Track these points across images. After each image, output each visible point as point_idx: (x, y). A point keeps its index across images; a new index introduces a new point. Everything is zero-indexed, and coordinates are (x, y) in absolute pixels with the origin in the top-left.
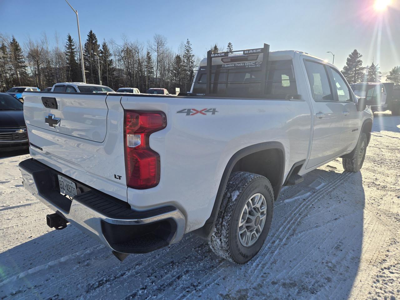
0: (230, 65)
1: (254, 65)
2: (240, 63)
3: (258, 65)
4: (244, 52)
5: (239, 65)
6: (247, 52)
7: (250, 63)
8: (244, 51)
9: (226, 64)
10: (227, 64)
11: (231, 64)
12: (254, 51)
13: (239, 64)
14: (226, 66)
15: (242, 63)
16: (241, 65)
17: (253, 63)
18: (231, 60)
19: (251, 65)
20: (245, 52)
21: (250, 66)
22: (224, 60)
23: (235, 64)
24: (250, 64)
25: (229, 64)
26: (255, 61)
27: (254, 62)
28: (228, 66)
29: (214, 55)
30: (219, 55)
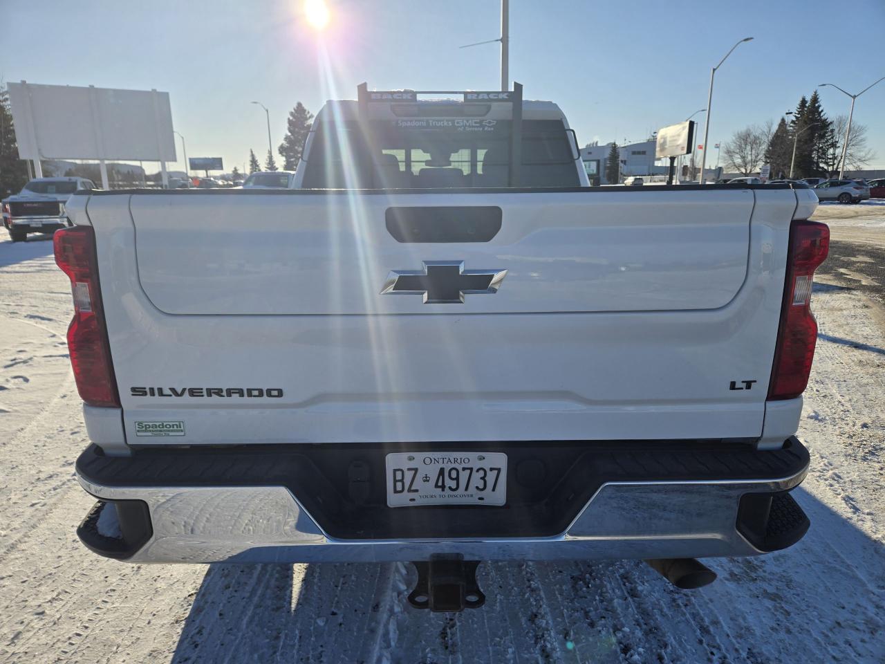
0: (414, 124)
1: (477, 127)
2: (440, 121)
3: (489, 127)
4: (465, 98)
5: (441, 124)
6: (474, 97)
7: (468, 121)
8: (466, 94)
9: (404, 121)
10: (406, 121)
11: (416, 121)
12: (491, 96)
13: (438, 121)
14: (404, 124)
15: (449, 121)
16: (445, 124)
17: (475, 123)
19: (469, 126)
20: (469, 97)
21: (468, 129)
23: (427, 121)
24: (468, 124)
25: (411, 121)
26: (481, 118)
27: (478, 119)
28: (409, 124)
29: (382, 96)
30: (398, 98)
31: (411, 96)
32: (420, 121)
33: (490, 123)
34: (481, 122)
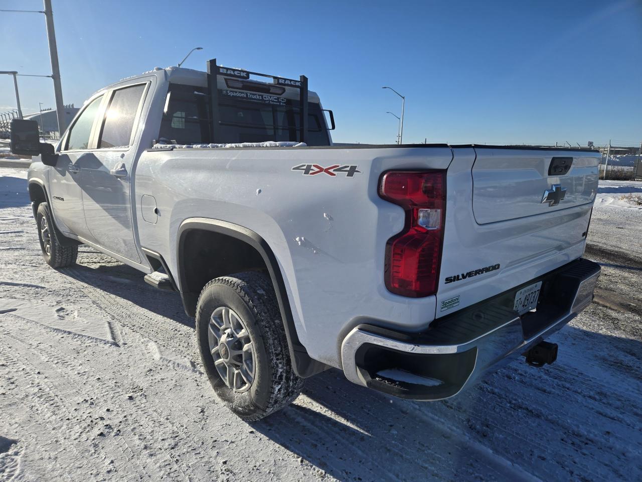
0: (238, 95)
1: (276, 102)
2: (256, 95)
3: (282, 103)
5: (254, 97)
7: (270, 97)
9: (231, 91)
10: (233, 92)
13: (253, 94)
14: (231, 94)
15: (259, 95)
16: (258, 97)
17: (275, 99)
18: (243, 86)
19: (272, 101)
21: (271, 103)
22: (230, 83)
23: (248, 94)
24: (271, 99)
25: (236, 92)
26: (279, 96)
27: (276, 97)
28: (235, 94)
29: (227, 71)
30: (237, 74)
31: (246, 74)
32: (242, 93)
33: (283, 100)
34: (278, 99)
